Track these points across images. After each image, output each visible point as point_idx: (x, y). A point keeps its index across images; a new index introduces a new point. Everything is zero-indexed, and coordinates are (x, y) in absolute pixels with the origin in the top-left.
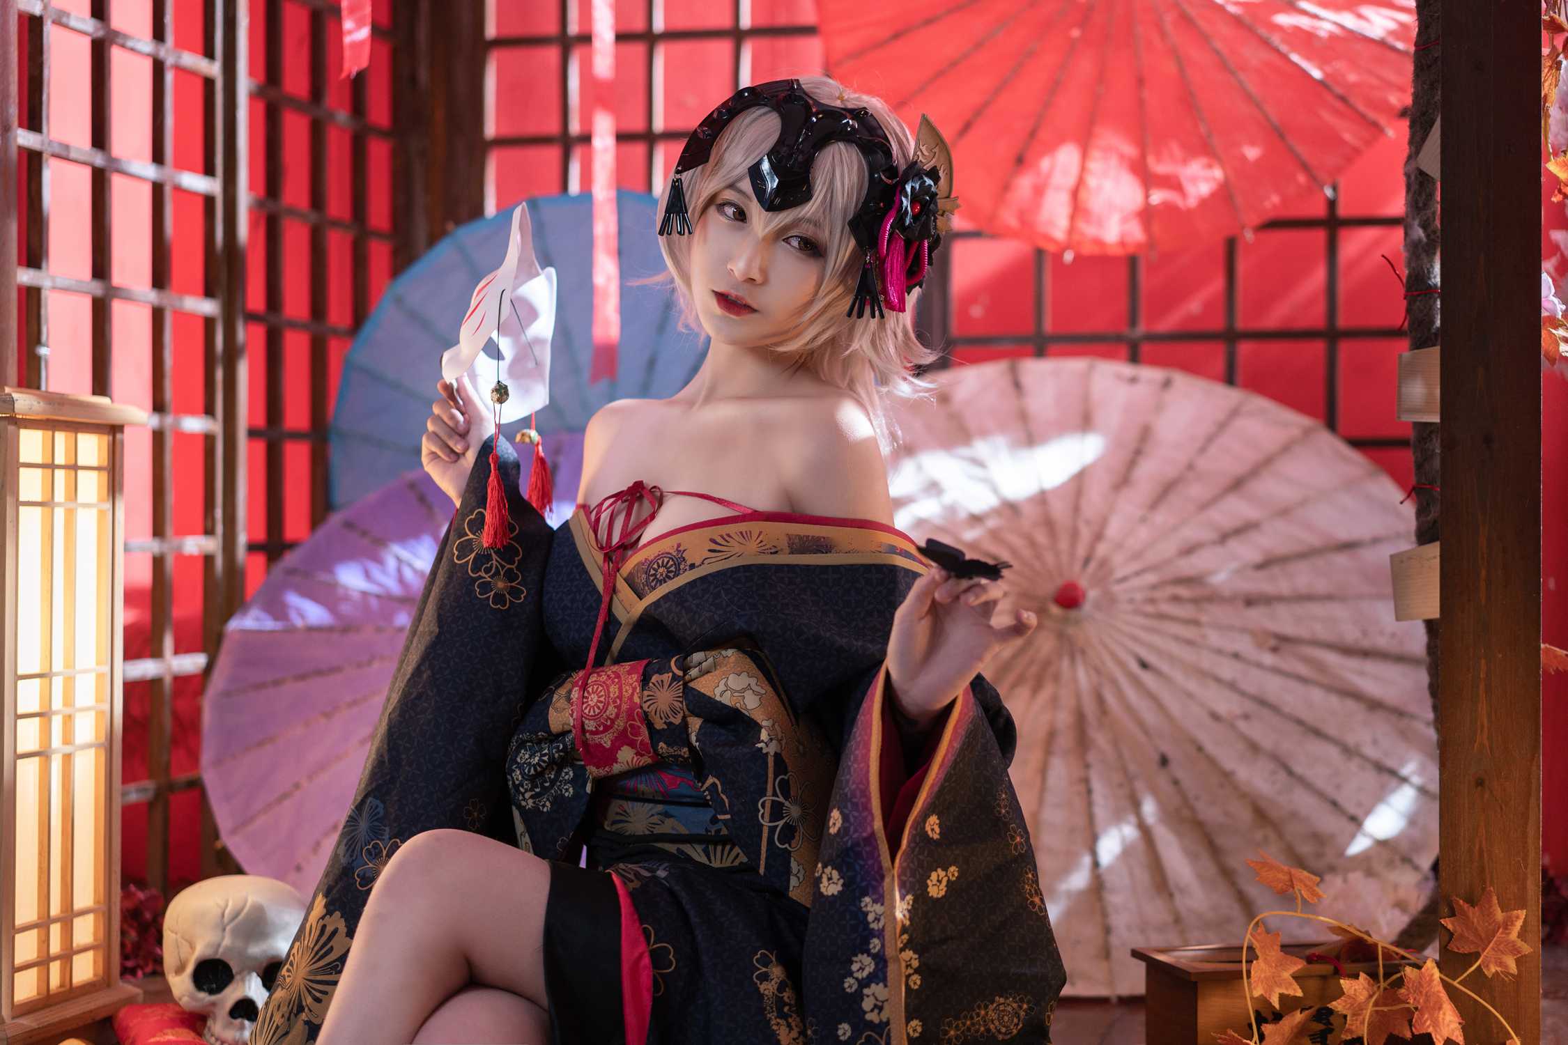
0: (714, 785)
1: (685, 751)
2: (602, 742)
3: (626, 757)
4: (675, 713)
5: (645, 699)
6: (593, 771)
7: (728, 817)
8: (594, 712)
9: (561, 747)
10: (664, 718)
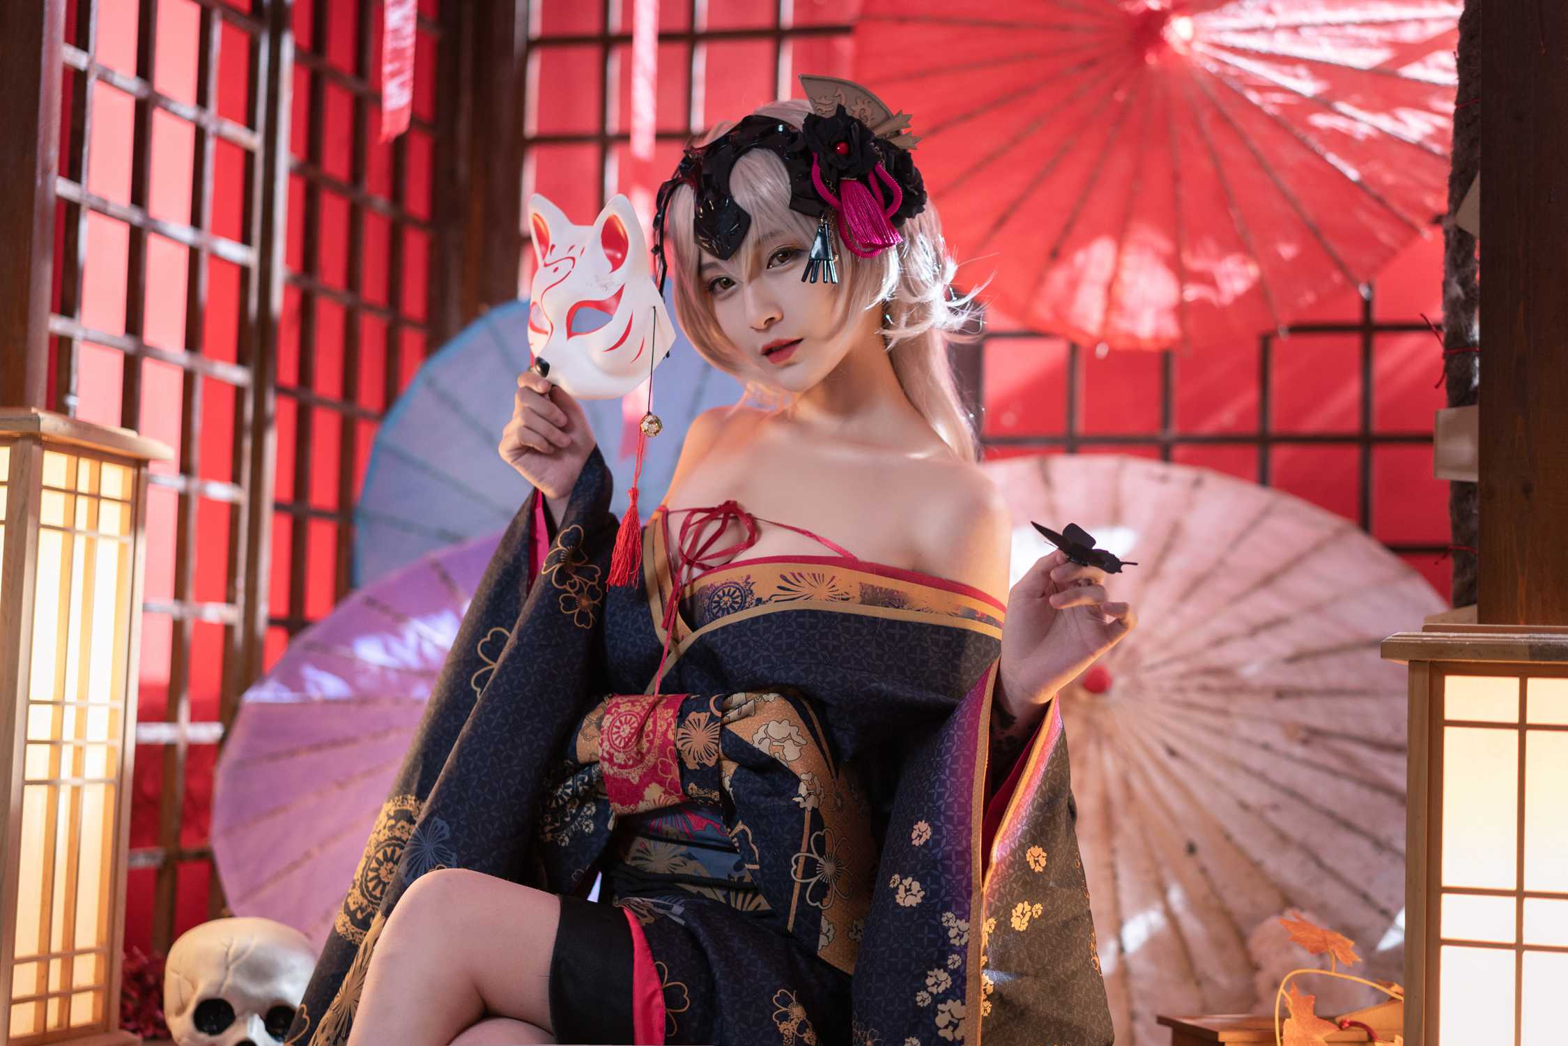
0: (743, 831)
1: (716, 795)
2: (630, 777)
3: (654, 795)
4: (710, 755)
5: (679, 736)
6: (617, 808)
7: (757, 867)
8: (624, 745)
9: (587, 779)
10: (697, 759)
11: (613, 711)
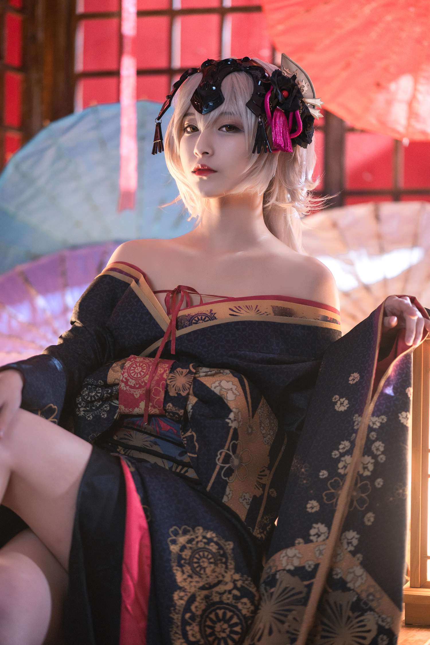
0: (192, 435)
1: (181, 412)
2: (135, 394)
4: (184, 389)
5: (169, 378)
6: (123, 409)
7: (195, 455)
8: (137, 376)
9: (110, 391)
10: (177, 391)
11: (132, 360)
